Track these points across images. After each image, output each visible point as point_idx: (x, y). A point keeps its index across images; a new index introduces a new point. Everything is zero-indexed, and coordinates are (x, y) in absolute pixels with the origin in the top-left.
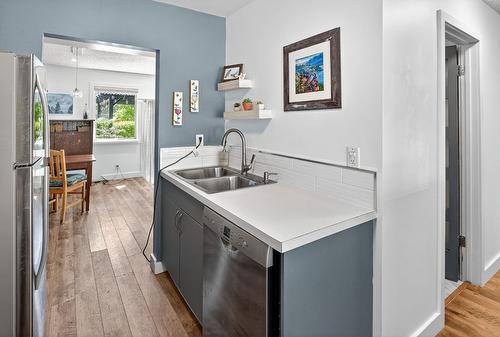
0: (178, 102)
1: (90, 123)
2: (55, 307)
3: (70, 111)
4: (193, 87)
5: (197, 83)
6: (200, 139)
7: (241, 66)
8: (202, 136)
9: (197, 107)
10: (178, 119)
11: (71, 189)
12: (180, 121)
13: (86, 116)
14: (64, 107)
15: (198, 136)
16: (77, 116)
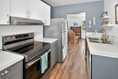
0: (90, 23)
1: (81, 27)
2: (68, 55)
3: (78, 25)
4: (94, 19)
5: (95, 18)
6: (96, 31)
7: (107, 12)
8: (97, 30)
9: (95, 24)
10: (90, 26)
11: (76, 39)
12: (90, 27)
13: (80, 26)
14: (77, 24)
15: (95, 31)
16: (79, 26)
